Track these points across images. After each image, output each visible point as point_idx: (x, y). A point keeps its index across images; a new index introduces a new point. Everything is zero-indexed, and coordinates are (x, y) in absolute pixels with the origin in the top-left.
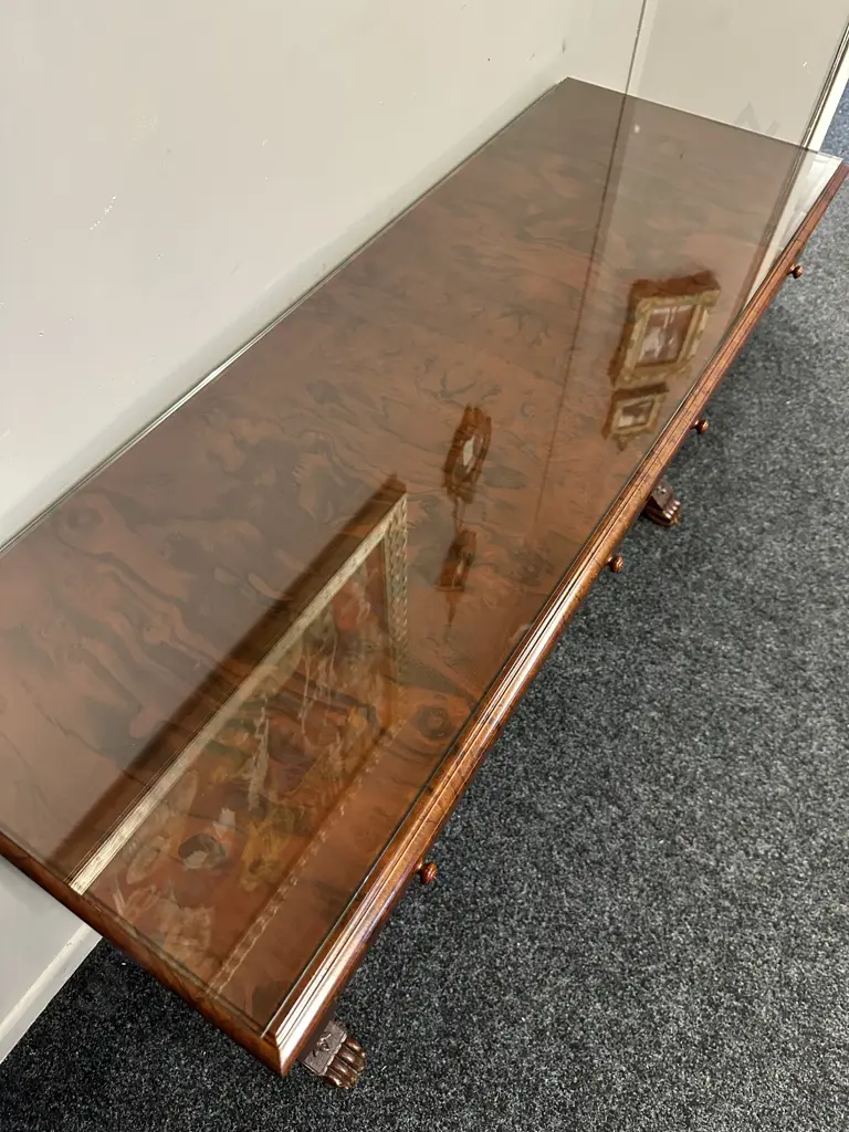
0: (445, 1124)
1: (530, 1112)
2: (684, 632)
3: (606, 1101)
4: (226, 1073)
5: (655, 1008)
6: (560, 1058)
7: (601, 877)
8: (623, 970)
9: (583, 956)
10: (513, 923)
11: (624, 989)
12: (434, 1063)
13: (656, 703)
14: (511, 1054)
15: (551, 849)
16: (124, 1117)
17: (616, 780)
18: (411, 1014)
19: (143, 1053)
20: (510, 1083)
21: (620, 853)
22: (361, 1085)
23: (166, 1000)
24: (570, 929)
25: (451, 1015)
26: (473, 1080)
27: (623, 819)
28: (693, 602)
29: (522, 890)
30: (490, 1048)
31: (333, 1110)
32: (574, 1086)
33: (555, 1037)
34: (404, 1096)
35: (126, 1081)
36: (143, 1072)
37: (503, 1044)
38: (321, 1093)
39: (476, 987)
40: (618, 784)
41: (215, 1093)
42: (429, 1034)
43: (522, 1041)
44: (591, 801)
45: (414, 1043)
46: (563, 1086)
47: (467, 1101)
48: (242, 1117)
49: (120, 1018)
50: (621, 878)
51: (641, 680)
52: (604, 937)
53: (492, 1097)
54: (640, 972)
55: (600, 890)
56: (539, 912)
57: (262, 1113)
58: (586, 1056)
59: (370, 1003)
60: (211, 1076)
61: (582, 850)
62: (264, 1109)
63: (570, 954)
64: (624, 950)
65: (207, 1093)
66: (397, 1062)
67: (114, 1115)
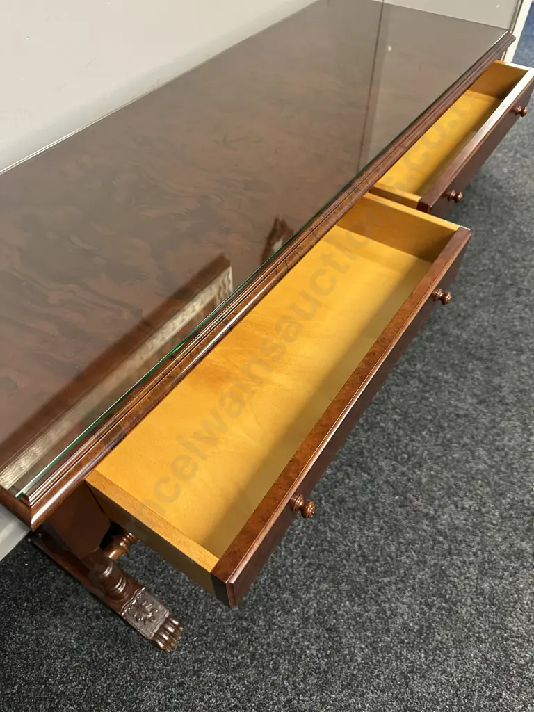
0: (235, 678)
1: (295, 672)
2: (419, 366)
3: (349, 667)
4: (87, 638)
5: (387, 606)
6: (318, 637)
7: (354, 518)
8: (366, 580)
9: (339, 570)
10: (291, 546)
11: (366, 593)
12: (230, 637)
13: (397, 410)
14: (284, 633)
15: (320, 500)
16: (15, 664)
17: (367, 457)
18: (217, 604)
19: (32, 623)
20: (282, 652)
21: (367, 503)
22: (179, 649)
23: (52, 589)
24: (331, 552)
25: (245, 606)
26: (256, 649)
27: (371, 482)
28: (426, 348)
29: (299, 525)
30: (270, 629)
31: (158, 665)
32: (328, 656)
33: (316, 623)
34: (208, 658)
35: (19, 640)
36: (32, 635)
37: (279, 626)
38: (151, 654)
39: (263, 587)
40: (369, 459)
41: (79, 650)
42: (228, 618)
43: (293, 625)
44: (350, 470)
45: (217, 623)
46: (320, 656)
47: (251, 663)
48: (95, 667)
49: (20, 599)
50: (368, 519)
51: (388, 396)
52: (354, 558)
53: (269, 662)
54: (378, 582)
55: (353, 527)
56: (310, 540)
57: (109, 665)
58: (337, 637)
59: (189, 595)
60: (77, 639)
61: (342, 501)
62: (110, 663)
63: (330, 569)
64: (368, 568)
65: (73, 650)
66: (204, 635)
67: (9, 662)
